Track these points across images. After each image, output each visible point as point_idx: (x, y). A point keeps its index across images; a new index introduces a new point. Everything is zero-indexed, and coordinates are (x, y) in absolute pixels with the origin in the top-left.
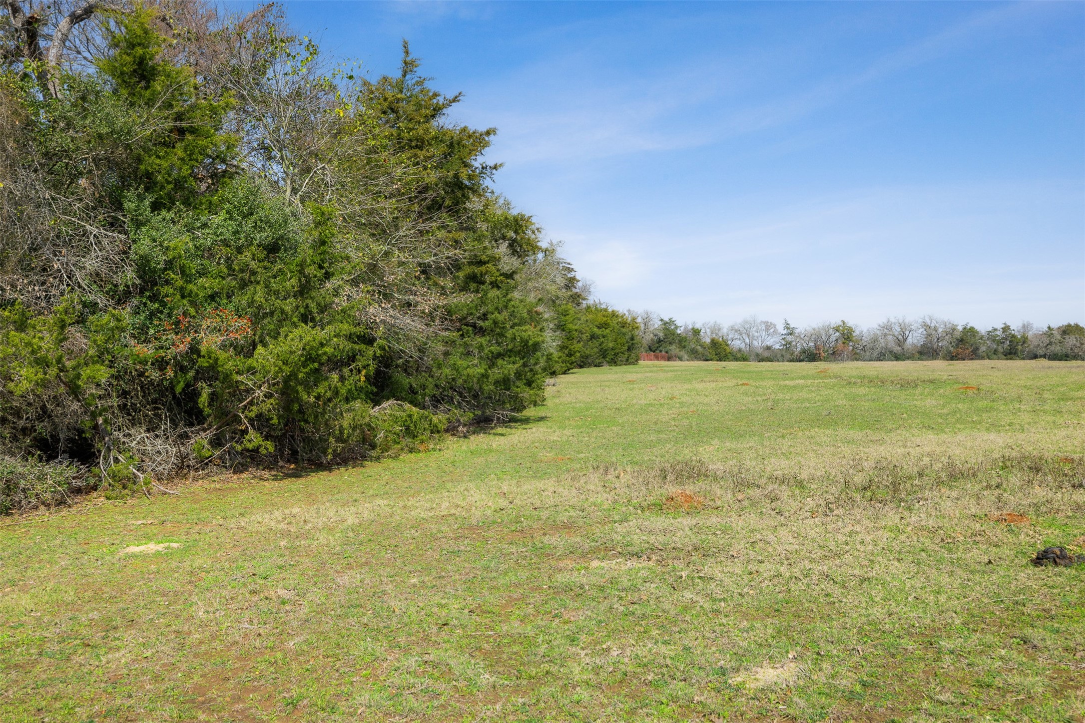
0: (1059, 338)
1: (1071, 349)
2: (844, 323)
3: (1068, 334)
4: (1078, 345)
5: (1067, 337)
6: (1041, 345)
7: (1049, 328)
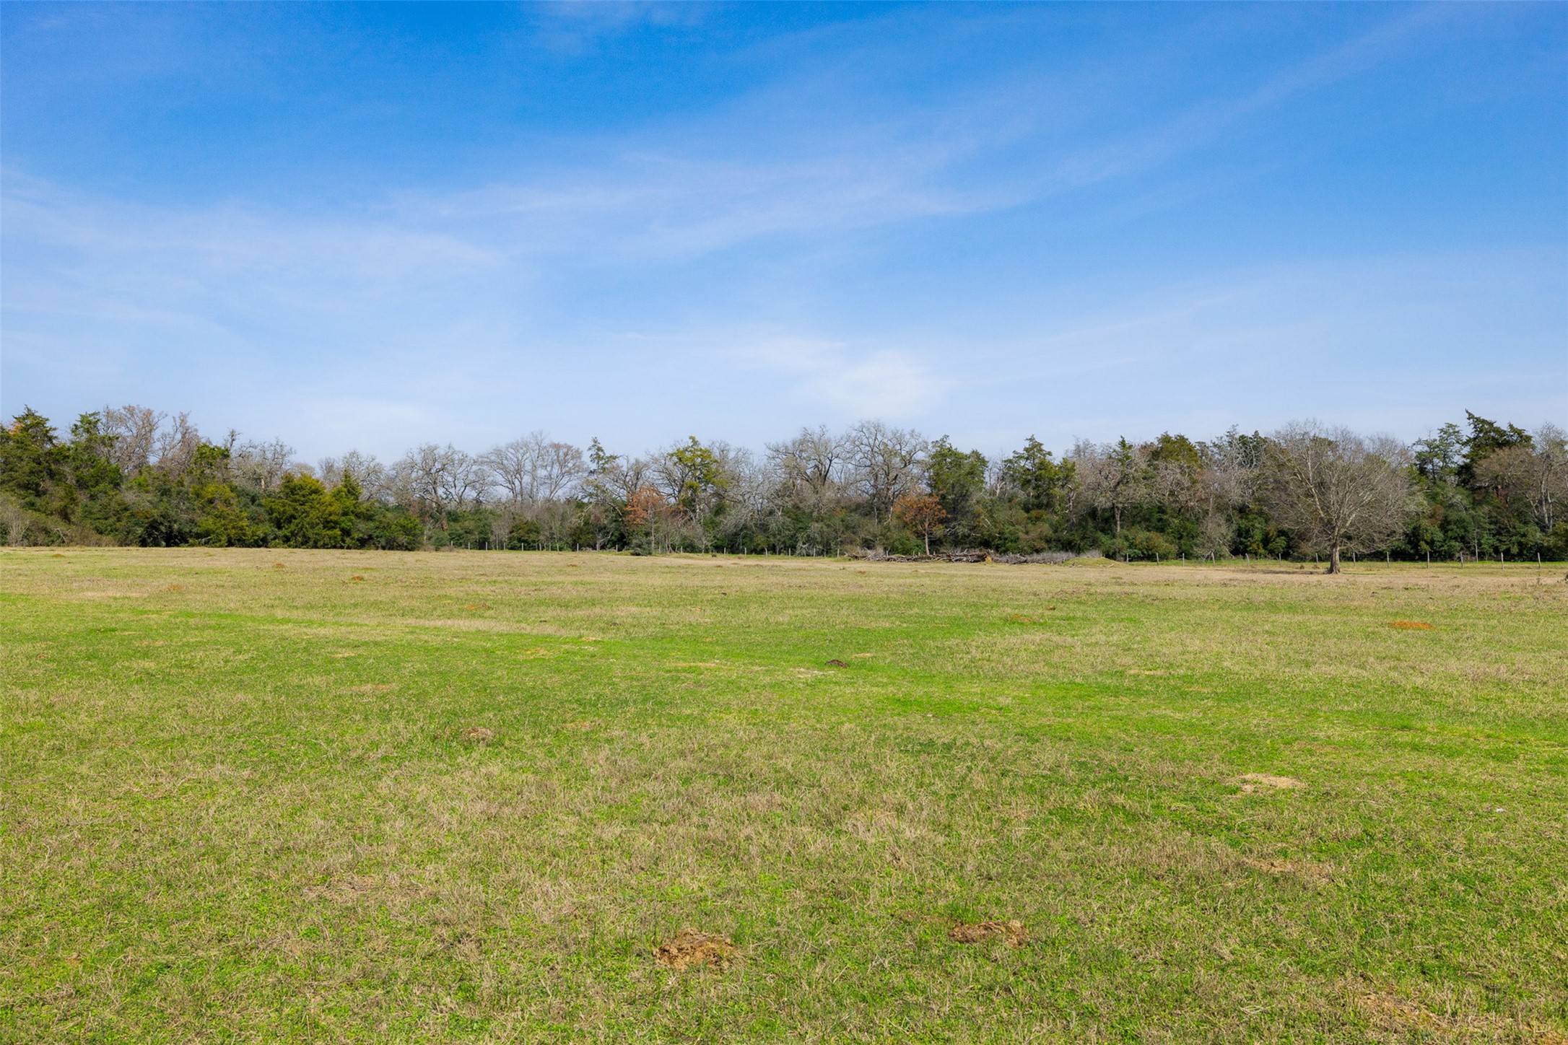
0: (1144, 466)
1: (1172, 493)
2: (695, 442)
3: (1165, 458)
4: (1187, 484)
5: (1161, 464)
6: (1105, 484)
7: (1123, 444)
